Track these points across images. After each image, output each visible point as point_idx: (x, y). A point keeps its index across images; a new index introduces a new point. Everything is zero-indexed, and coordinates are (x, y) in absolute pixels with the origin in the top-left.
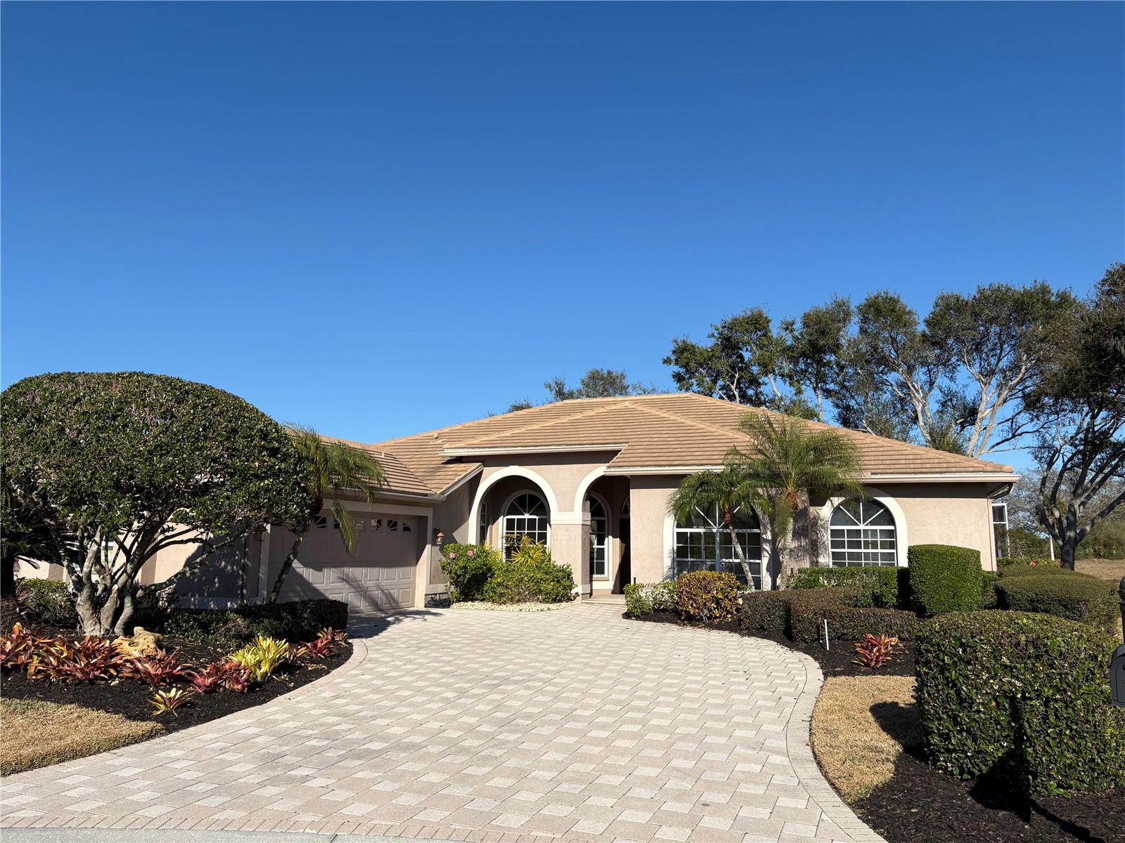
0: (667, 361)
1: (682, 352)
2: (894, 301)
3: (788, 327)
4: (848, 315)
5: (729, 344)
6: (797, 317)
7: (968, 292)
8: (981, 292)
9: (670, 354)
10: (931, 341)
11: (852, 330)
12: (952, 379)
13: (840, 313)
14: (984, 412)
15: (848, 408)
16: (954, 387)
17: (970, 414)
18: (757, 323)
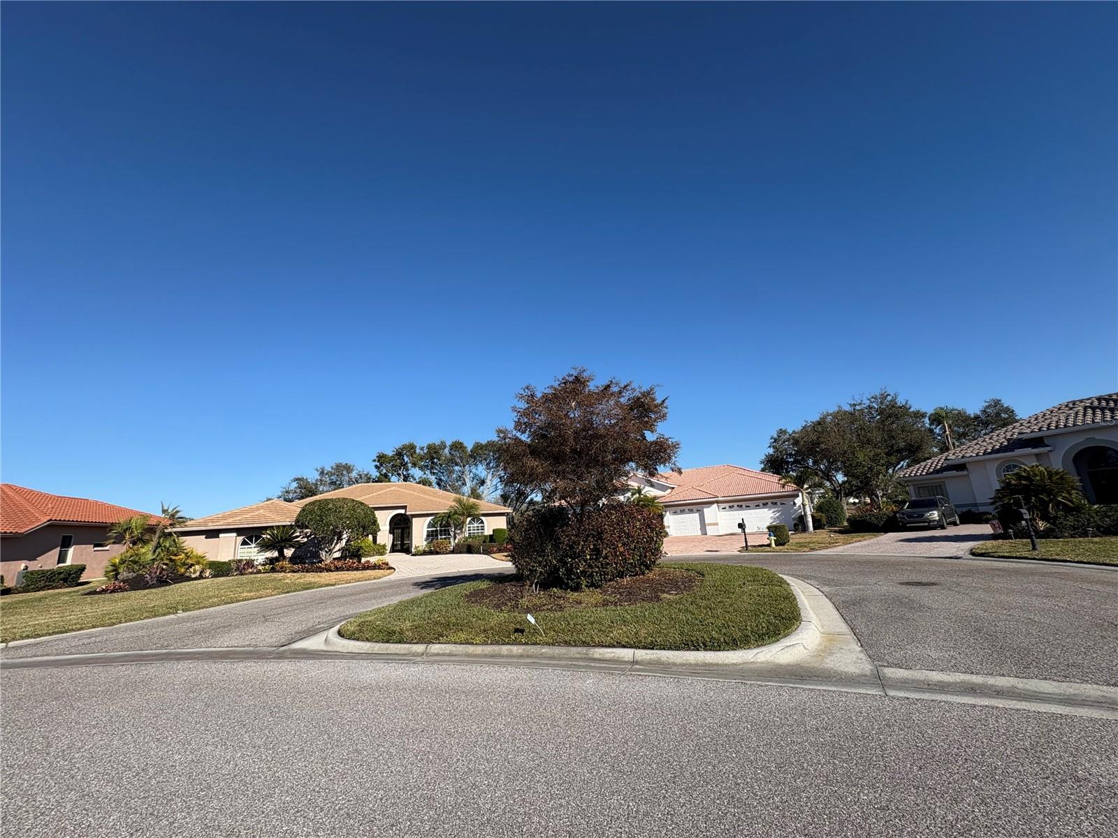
0: (374, 461)
1: (381, 457)
2: (461, 443)
3: (422, 449)
4: (445, 447)
5: (399, 454)
6: (425, 445)
7: (484, 442)
8: (488, 442)
9: (375, 458)
10: (471, 456)
11: (447, 451)
12: (477, 469)
13: (443, 446)
14: (488, 482)
15: (441, 480)
16: (477, 472)
17: (483, 482)
18: (411, 448)
